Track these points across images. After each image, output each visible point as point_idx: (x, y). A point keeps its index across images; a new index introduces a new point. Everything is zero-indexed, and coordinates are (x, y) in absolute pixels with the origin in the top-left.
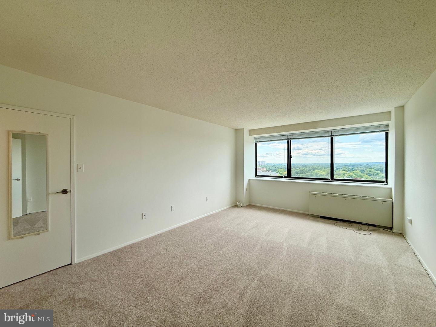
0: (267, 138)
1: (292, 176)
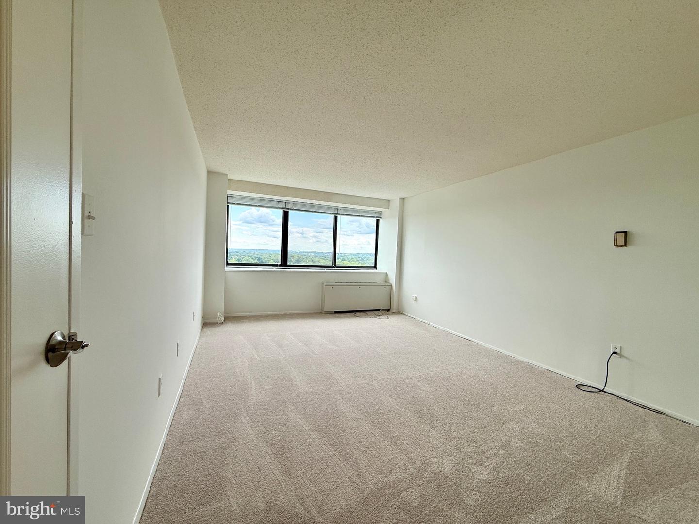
0: (253, 199)
1: (288, 264)
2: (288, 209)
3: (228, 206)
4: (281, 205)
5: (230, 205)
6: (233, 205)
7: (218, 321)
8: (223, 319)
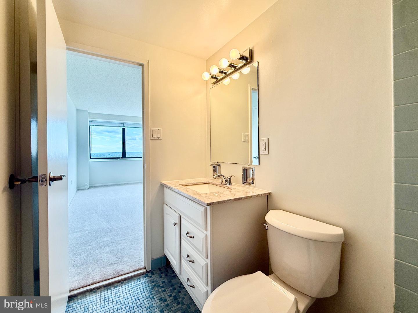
2: (125, 127)
3: (90, 127)
4: (120, 125)
5: (91, 126)
6: (93, 126)
7: (86, 188)
8: (88, 187)
